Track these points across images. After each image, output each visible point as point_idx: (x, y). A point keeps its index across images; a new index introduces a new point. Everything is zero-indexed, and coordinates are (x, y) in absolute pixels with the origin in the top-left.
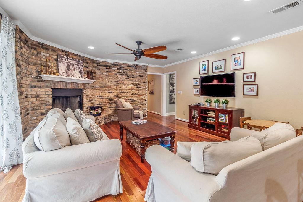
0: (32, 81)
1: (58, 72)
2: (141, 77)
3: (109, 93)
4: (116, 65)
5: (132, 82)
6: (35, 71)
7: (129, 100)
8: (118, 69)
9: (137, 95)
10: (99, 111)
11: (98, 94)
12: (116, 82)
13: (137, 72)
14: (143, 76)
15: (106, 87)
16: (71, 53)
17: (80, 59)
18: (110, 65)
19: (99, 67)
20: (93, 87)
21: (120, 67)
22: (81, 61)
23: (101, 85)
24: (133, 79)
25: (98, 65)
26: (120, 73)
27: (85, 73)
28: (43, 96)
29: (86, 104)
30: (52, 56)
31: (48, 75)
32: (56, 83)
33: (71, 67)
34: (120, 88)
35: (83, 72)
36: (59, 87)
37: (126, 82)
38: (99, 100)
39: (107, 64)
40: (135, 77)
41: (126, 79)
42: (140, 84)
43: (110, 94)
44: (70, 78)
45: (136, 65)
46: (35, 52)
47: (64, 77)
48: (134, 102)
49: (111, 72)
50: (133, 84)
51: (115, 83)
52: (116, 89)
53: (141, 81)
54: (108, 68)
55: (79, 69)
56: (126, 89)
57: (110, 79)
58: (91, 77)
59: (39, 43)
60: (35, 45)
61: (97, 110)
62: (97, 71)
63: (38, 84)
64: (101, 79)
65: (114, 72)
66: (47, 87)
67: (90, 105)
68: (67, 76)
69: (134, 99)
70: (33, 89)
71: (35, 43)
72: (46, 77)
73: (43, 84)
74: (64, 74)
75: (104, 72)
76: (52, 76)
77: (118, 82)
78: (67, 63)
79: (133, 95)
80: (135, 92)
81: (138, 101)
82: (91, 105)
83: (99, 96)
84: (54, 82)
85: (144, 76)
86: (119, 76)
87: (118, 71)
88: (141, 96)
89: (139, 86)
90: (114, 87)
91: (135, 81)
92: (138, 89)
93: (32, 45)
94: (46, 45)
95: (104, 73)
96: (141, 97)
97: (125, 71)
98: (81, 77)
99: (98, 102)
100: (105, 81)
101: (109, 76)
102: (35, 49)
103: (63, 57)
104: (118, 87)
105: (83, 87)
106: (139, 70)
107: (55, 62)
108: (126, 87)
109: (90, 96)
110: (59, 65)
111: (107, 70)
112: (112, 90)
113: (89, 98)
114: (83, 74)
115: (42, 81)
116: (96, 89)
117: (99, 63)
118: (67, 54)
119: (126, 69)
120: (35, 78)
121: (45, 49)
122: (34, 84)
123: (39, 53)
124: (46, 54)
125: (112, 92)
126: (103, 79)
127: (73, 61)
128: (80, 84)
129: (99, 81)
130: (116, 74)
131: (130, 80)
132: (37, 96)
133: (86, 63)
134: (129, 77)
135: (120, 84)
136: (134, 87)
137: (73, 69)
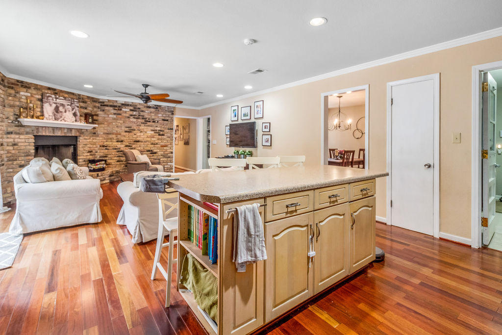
0: (8, 126)
1: (43, 115)
2: (165, 122)
3: (117, 141)
4: (128, 105)
5: (152, 128)
6: (12, 114)
7: (147, 151)
8: (131, 110)
9: (159, 146)
10: (102, 166)
11: (101, 143)
12: (129, 127)
13: (159, 115)
14: (167, 120)
15: (113, 134)
16: (61, 91)
17: (75, 97)
18: (120, 105)
19: (103, 108)
20: (95, 133)
21: (135, 108)
22: (75, 100)
23: (106, 131)
24: (153, 123)
25: (101, 105)
26: (134, 115)
27: (81, 116)
28: (22, 144)
30: (34, 96)
31: (29, 119)
32: (40, 130)
33: (61, 109)
34: (135, 136)
35: (78, 114)
36: (44, 134)
37: (142, 127)
38: (103, 151)
39: (115, 104)
40: (156, 122)
41: (143, 123)
42: (163, 131)
43: (120, 143)
44: (59, 122)
45: (158, 106)
46: (12, 92)
47: (51, 121)
48: (155, 155)
49: (120, 114)
50: (154, 131)
51: (127, 129)
52: (127, 136)
53: (166, 127)
54: (116, 108)
55: (72, 110)
56: (143, 136)
57: (120, 124)
58: (90, 120)
59: (18, 81)
60: (12, 84)
61: (98, 163)
62: (100, 113)
63: (16, 129)
64: (106, 123)
65: (125, 115)
66: (27, 133)
67: (88, 157)
68: (55, 119)
69: (155, 151)
70: (9, 136)
71: (13, 81)
72: (26, 121)
73: (22, 129)
74: (51, 117)
75: (111, 114)
76: (35, 120)
77: (131, 127)
78: (55, 103)
79: (153, 146)
80: (157, 141)
81: (160, 153)
82: (91, 158)
83: (103, 146)
84: (38, 128)
85: (169, 120)
86: (132, 119)
87: (131, 113)
88: (165, 146)
89: (161, 133)
90: (125, 134)
91: (157, 127)
92: (160, 137)
93: (8, 83)
94: (26, 82)
95: (110, 116)
96: (165, 148)
97: (142, 113)
98: (76, 121)
99: (102, 154)
100: (111, 126)
101: (117, 120)
102: (12, 88)
103: (49, 96)
104: (131, 134)
105: (78, 134)
106: (162, 113)
107: (39, 103)
108: (142, 134)
109: (88, 146)
110: (44, 107)
111: (115, 112)
112: (122, 138)
113: (87, 149)
114: (78, 118)
115: (22, 126)
116: (98, 136)
117: (103, 103)
118: (56, 92)
119: (143, 111)
120: (12, 122)
121: (26, 87)
122: (10, 129)
123: (18, 92)
124: (26, 94)
125: (122, 141)
126: (109, 124)
127: (64, 101)
128: (73, 131)
129: (103, 126)
130: (129, 117)
131: (149, 126)
132: (15, 145)
133: (83, 102)
134: (147, 121)
135: (135, 130)
136: (154, 134)
137: (63, 110)
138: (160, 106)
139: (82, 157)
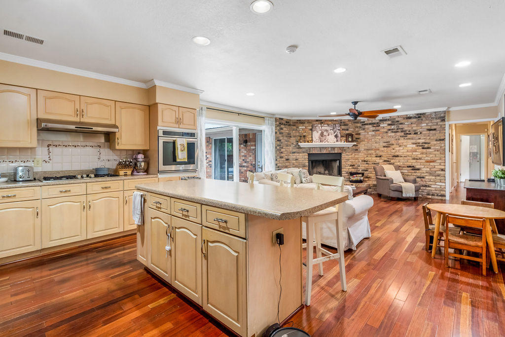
0: (293, 148)
1: (312, 140)
2: (431, 132)
3: (376, 157)
4: (386, 120)
5: (414, 141)
6: (295, 141)
7: (408, 167)
8: (389, 125)
9: (424, 161)
10: (359, 178)
11: (362, 158)
12: (387, 142)
13: (423, 125)
14: (435, 130)
15: (372, 150)
16: (326, 120)
17: (337, 123)
18: (378, 121)
19: (364, 127)
20: (357, 150)
21: (393, 122)
22: (337, 125)
23: (366, 148)
24: (415, 135)
25: (362, 125)
26: (393, 129)
27: (341, 136)
28: (301, 159)
29: (346, 169)
30: (307, 128)
31: (303, 144)
32: (311, 149)
33: (325, 133)
34: (393, 151)
35: (339, 135)
36: (314, 152)
37: (402, 141)
38: (364, 165)
39: (374, 122)
40: (419, 133)
41: (403, 137)
42: (429, 143)
43: (378, 158)
44: (323, 143)
45: (420, 114)
46: (295, 127)
47: (318, 143)
48: (418, 171)
49: (378, 130)
50: (416, 144)
51: (385, 144)
52: (386, 151)
53: (432, 138)
54: (375, 125)
55: (334, 133)
56: (403, 151)
57: (378, 140)
58: (350, 139)
59: (297, 120)
60: (295, 123)
61: (355, 176)
62: (361, 131)
63: (297, 150)
64: (366, 140)
65: (383, 130)
66: (304, 152)
67: (350, 170)
68: (321, 142)
69: (417, 167)
70: (293, 154)
71: (295, 121)
72: (302, 145)
73: (301, 150)
74: (317, 141)
75: (370, 131)
76: (307, 143)
77: (389, 142)
78: (320, 130)
79: (414, 161)
80: (420, 156)
81: (425, 169)
82: (353, 171)
83: (365, 161)
84: (309, 148)
85: (438, 129)
86: (390, 134)
87: (389, 127)
88: (431, 162)
89: (426, 146)
90: (383, 149)
91: (420, 139)
92: (425, 150)
93: (292, 123)
94: (302, 120)
95: (369, 133)
96: (431, 164)
97: (401, 126)
98: (337, 141)
99: (363, 168)
100: (370, 142)
101: (376, 136)
102: (295, 125)
103: (316, 126)
104: (389, 149)
105: (340, 152)
106: (427, 122)
108: (402, 148)
109: (350, 161)
110: (313, 134)
111: (374, 128)
112: (381, 154)
113: (350, 163)
114: (339, 139)
115: (300, 148)
116: (360, 152)
117: (364, 122)
118: (321, 122)
119: (401, 124)
120: (295, 146)
121: (302, 123)
122: (294, 151)
123: (298, 127)
124: (302, 127)
125: (380, 156)
126: (369, 141)
127: (328, 127)
128: (336, 149)
129: (364, 143)
130: (387, 132)
131: (409, 139)
132: (297, 160)
133: (345, 125)
134: (407, 134)
135: (393, 145)
136: (417, 147)
137: (327, 134)
138: (424, 114)
139: (345, 170)
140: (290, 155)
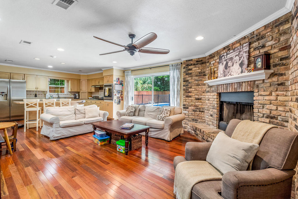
16: (233, 43)
28: (211, 99)
30: (216, 61)
32: (219, 87)
55: (239, 60)
66: (213, 92)
68: (224, 76)
70: (207, 94)
73: (211, 89)
74: (221, 75)
78: (226, 60)
93: (207, 60)
94: (213, 54)
98: (242, 72)
109: (267, 106)
113: (265, 111)
115: (211, 86)
121: (213, 57)
140: (203, 94)
